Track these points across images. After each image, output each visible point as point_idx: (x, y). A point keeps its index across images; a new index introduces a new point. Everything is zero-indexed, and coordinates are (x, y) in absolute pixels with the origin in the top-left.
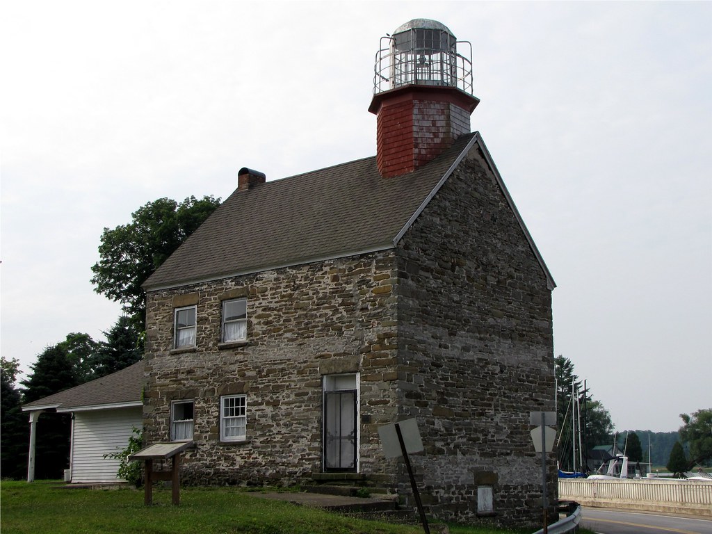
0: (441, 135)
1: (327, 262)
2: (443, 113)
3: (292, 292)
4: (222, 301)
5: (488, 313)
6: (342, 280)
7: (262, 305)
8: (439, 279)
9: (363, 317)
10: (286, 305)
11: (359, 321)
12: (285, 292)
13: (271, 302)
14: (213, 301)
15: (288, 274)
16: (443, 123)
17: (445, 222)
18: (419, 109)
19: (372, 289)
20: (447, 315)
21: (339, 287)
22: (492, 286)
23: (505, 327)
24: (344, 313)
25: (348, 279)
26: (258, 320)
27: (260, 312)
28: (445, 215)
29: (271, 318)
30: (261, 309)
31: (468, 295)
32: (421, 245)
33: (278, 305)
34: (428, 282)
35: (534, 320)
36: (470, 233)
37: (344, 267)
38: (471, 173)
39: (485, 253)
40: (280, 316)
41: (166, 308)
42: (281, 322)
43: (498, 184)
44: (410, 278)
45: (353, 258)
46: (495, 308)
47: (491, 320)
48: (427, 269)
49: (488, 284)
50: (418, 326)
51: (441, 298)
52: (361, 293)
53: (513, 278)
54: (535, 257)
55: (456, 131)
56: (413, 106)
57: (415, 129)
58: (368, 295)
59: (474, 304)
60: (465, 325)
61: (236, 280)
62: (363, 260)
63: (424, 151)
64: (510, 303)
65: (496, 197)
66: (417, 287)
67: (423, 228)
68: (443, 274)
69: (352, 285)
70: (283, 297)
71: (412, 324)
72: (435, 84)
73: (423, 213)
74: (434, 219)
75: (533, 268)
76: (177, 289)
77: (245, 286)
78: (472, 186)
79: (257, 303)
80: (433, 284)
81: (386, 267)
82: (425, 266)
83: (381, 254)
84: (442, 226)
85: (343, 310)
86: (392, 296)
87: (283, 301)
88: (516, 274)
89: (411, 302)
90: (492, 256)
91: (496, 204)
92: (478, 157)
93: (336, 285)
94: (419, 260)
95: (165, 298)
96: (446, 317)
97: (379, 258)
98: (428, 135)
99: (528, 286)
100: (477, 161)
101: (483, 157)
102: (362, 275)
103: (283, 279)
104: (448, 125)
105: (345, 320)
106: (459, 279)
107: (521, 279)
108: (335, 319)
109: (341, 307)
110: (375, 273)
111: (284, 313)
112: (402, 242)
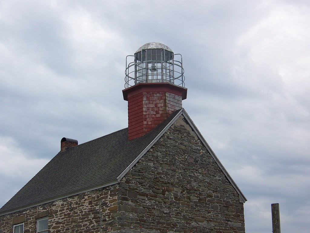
0: (161, 112)
1: (86, 193)
2: (161, 99)
3: (70, 212)
4: (36, 219)
5: (192, 219)
6: (94, 204)
7: (55, 221)
8: (153, 200)
9: (104, 225)
10: (67, 220)
11: (102, 228)
12: (66, 212)
13: (59, 219)
14: (32, 220)
15: (68, 201)
16: (162, 105)
17: (157, 165)
18: (147, 97)
19: (108, 208)
20: (158, 222)
21: (92, 208)
22: (195, 202)
23: (205, 228)
24: (95, 224)
25: (97, 203)
26: (54, 230)
27: (54, 225)
28: (157, 161)
29: (59, 229)
30: (55, 223)
31: (175, 209)
32: (138, 180)
33: (63, 220)
34: (144, 202)
35: (229, 222)
36: (177, 170)
37: (95, 195)
38: (178, 134)
39: (189, 182)
40: (64, 226)
41: (9, 225)
42: (65, 231)
43: (199, 139)
44: (130, 201)
45: (99, 190)
46: (197, 216)
47: (194, 224)
48: (143, 194)
49: (192, 202)
50: (136, 229)
51: (154, 212)
52: (103, 211)
53: (211, 196)
54: (230, 182)
55: (170, 109)
56: (143, 96)
57: (144, 109)
58: (106, 212)
59: (180, 214)
60: (173, 228)
61: (43, 206)
62: (104, 191)
63: (150, 122)
64: (209, 212)
65: (198, 147)
66: (136, 206)
67: (140, 170)
68: (156, 197)
69: (98, 206)
70: (65, 215)
71: (132, 228)
72: (158, 81)
73: (140, 161)
74: (149, 164)
75: (227, 190)
76: (15, 213)
77: (47, 209)
78: (179, 142)
79: (53, 220)
80: (148, 203)
81: (115, 195)
82: (142, 193)
83: (113, 187)
84: (155, 168)
85: (94, 222)
86: (118, 212)
87: (65, 218)
88: (214, 194)
89: (131, 215)
90: (194, 184)
91: (197, 151)
92: (184, 123)
93: (91, 207)
94: (137, 189)
95: (9, 219)
96: (158, 223)
97: (112, 189)
98: (152, 112)
99: (224, 201)
100: (183, 126)
101: (188, 123)
102: (103, 200)
103: (66, 205)
104: (165, 106)
105: (95, 227)
106: (169, 199)
107: (218, 197)
108: (90, 227)
109: (94, 220)
110: (110, 199)
111: (66, 225)
112: (124, 179)
